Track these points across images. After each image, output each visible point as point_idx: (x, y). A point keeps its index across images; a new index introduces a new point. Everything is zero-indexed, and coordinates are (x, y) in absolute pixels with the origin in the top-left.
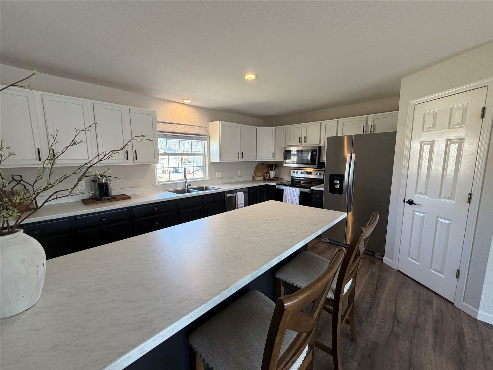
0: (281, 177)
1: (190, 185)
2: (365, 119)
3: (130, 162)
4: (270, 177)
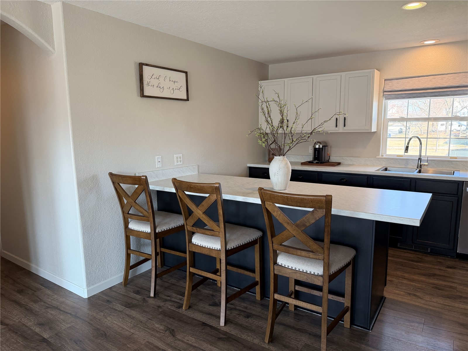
3: (341, 129)
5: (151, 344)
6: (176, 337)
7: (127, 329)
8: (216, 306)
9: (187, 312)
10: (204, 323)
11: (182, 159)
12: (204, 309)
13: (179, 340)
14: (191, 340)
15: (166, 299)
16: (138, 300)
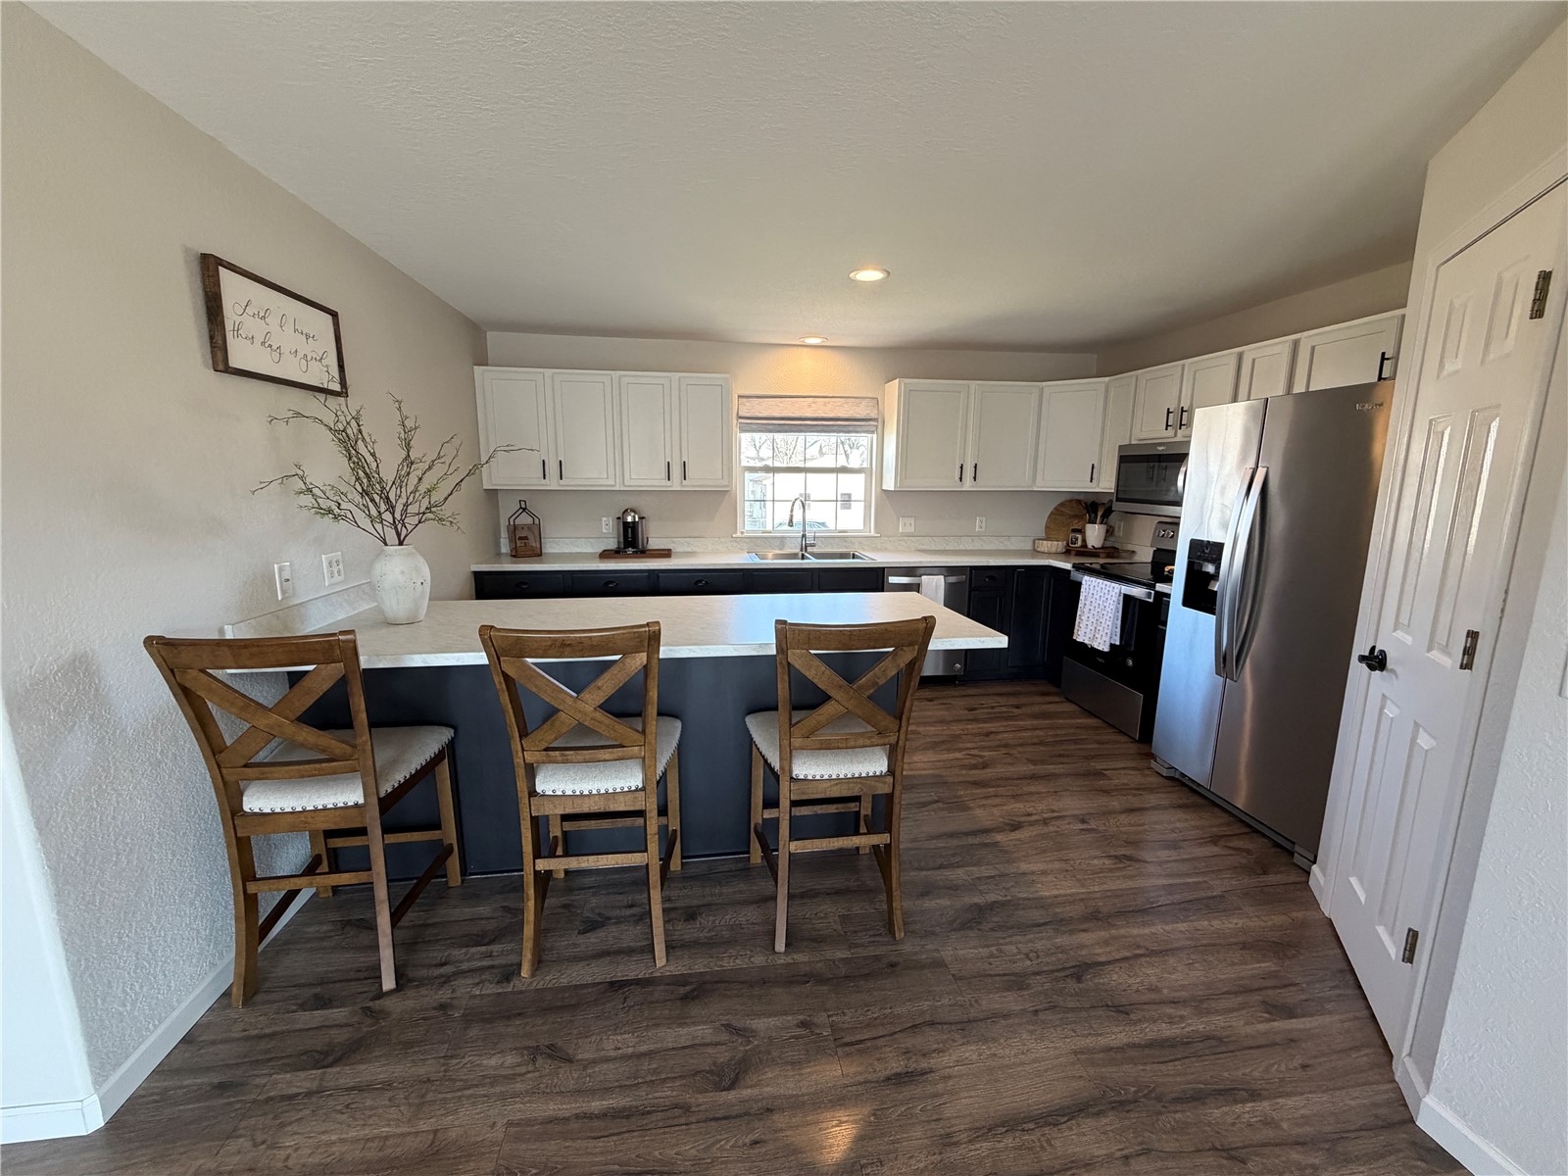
0: (1130, 547)
1: (813, 545)
2: (1396, 323)
3: (676, 484)
4: (1084, 545)
5: (529, 1122)
6: (577, 1061)
7: (399, 1130)
8: (599, 927)
9: (543, 979)
10: (612, 984)
11: (341, 566)
12: (579, 950)
13: (594, 1062)
14: (626, 1042)
15: (442, 976)
16: (347, 1025)
